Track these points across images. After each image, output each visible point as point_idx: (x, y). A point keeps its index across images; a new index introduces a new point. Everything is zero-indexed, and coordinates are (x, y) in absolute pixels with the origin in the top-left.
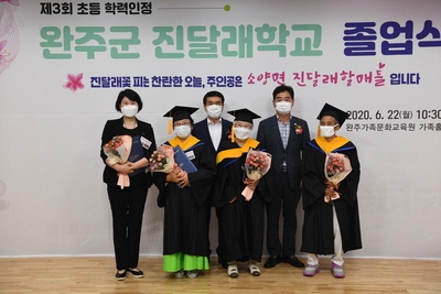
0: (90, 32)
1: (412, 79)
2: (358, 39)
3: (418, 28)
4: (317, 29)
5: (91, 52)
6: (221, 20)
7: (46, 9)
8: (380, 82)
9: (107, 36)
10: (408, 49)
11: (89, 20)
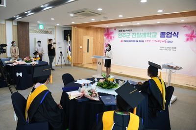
0: (124, 34)
1: (171, 42)
2: (163, 35)
3: (173, 33)
4: (156, 33)
5: (124, 37)
6: (142, 32)
7: (119, 31)
8: (166, 42)
9: (126, 34)
10: (171, 37)
11: (124, 32)
